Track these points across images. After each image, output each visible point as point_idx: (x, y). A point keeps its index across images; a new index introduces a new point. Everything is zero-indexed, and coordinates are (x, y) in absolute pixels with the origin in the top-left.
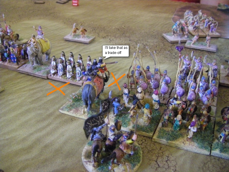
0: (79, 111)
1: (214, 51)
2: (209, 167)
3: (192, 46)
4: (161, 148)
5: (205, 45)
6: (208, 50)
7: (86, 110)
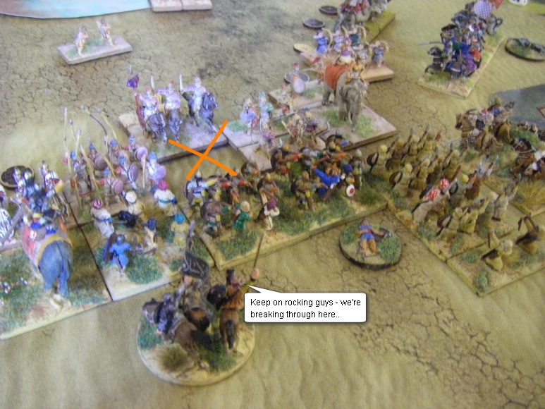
0: (45, 309)
1: (128, 50)
2: (325, 254)
3: (84, 56)
4: (242, 271)
5: (104, 45)
6: (117, 53)
7: (58, 297)
